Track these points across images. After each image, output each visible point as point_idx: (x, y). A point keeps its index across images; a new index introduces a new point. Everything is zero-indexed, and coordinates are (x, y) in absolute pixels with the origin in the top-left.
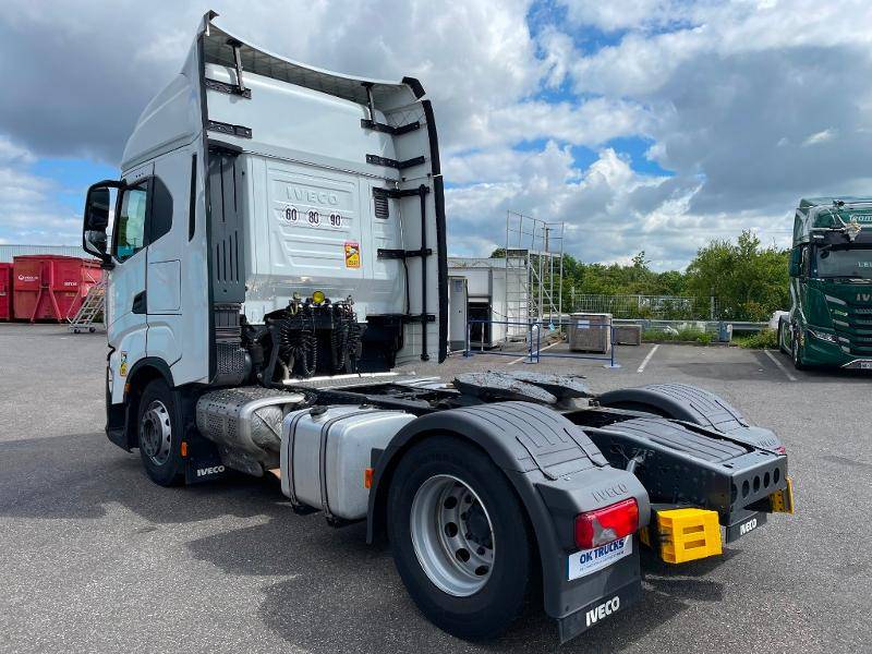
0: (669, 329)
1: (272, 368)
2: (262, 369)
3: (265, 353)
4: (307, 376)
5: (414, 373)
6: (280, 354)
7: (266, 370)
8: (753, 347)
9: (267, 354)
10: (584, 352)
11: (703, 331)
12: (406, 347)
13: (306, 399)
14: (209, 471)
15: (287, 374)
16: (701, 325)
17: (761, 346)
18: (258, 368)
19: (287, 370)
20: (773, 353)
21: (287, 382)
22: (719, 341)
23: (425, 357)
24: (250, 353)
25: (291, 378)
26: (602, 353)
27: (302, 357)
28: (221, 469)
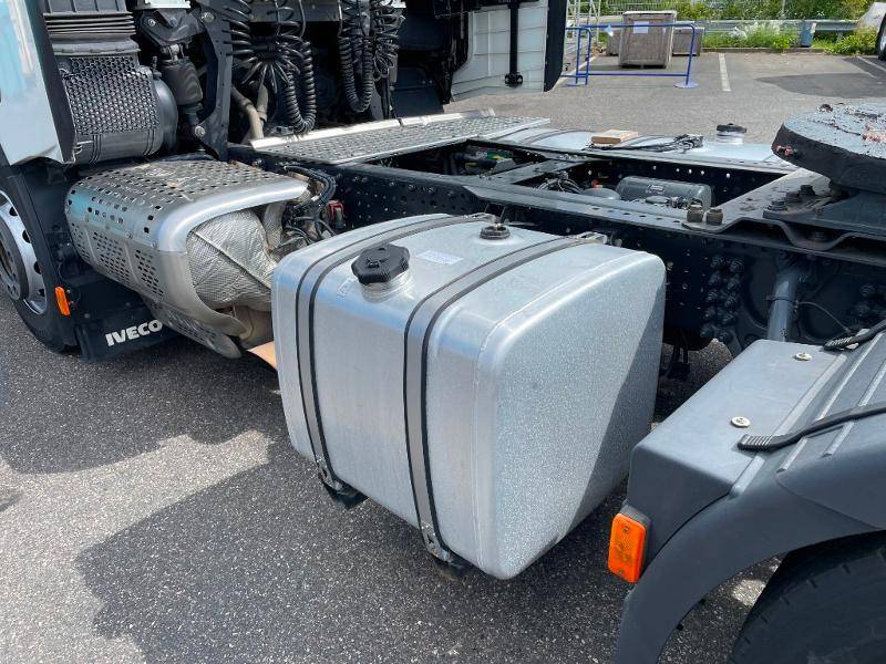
0: (735, 32)
1: (223, 113)
2: (203, 116)
3: (203, 80)
4: (300, 131)
5: (492, 113)
6: (236, 80)
7: (213, 118)
8: (843, 53)
9: (208, 83)
10: (637, 67)
11: (778, 32)
12: (472, 60)
13: (313, 189)
14: (131, 333)
15: (258, 125)
16: (775, 25)
17: (852, 51)
18: (192, 114)
19: (257, 116)
20: (871, 60)
21: (261, 143)
22: (800, 46)
23: (514, 80)
24: (167, 78)
25: (267, 134)
26: (661, 67)
27: (283, 85)
28: (155, 326)
